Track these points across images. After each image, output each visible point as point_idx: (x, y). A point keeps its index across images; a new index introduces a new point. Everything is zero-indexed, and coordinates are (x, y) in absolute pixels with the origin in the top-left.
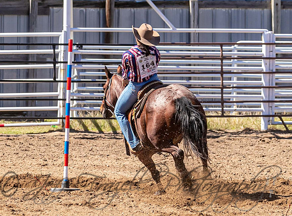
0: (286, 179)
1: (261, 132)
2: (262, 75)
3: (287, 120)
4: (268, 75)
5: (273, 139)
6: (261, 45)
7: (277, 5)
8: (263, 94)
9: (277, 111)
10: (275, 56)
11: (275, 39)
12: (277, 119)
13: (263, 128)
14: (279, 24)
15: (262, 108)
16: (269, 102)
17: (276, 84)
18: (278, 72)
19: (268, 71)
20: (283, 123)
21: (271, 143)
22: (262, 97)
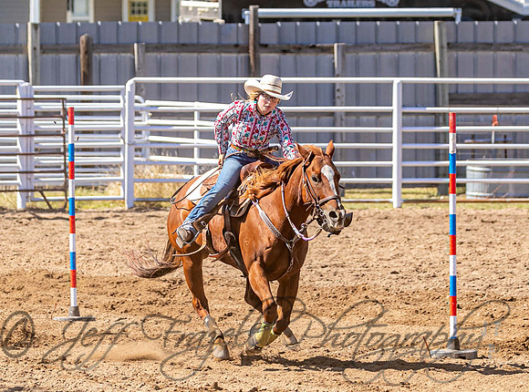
0: (50, 271)
1: (18, 212)
2: (17, 138)
3: (50, 196)
4: (25, 138)
5: (33, 220)
6: (15, 100)
7: (35, 49)
8: (19, 163)
9: (37, 185)
10: (33, 115)
11: (33, 93)
12: (37, 195)
13: (19, 207)
14: (39, 74)
15: (19, 181)
16: (27, 172)
17: (36, 150)
18: (37, 134)
19: (25, 134)
20: (46, 200)
21: (30, 226)
22: (18, 167)
